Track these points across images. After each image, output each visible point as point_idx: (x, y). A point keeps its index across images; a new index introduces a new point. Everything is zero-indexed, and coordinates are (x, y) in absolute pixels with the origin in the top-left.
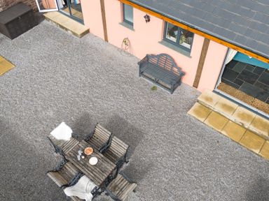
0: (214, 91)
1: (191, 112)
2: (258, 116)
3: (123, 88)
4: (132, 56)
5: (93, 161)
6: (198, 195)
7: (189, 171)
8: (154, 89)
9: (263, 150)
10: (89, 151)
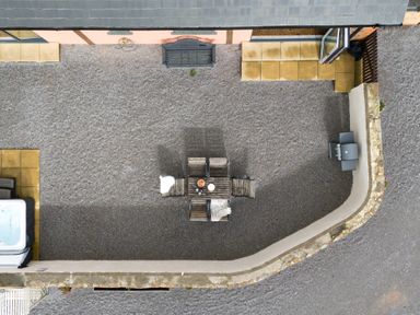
0: (252, 41)
1: (244, 78)
2: (303, 43)
3: (165, 95)
4: (138, 46)
5: (211, 187)
6: (292, 146)
7: (276, 132)
8: (192, 73)
9: (321, 74)
10: (201, 183)
